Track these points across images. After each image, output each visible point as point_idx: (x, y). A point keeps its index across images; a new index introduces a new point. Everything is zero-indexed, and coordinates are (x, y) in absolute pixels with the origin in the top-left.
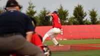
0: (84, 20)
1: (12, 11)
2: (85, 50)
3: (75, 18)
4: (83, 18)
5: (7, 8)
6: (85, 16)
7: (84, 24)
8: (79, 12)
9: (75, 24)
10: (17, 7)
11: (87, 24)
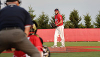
0: (79, 24)
1: (12, 6)
2: (80, 51)
3: (71, 22)
4: (78, 22)
5: (8, 3)
6: (80, 20)
7: (79, 28)
8: (74, 17)
9: (70, 27)
10: (17, 2)
11: (82, 28)
